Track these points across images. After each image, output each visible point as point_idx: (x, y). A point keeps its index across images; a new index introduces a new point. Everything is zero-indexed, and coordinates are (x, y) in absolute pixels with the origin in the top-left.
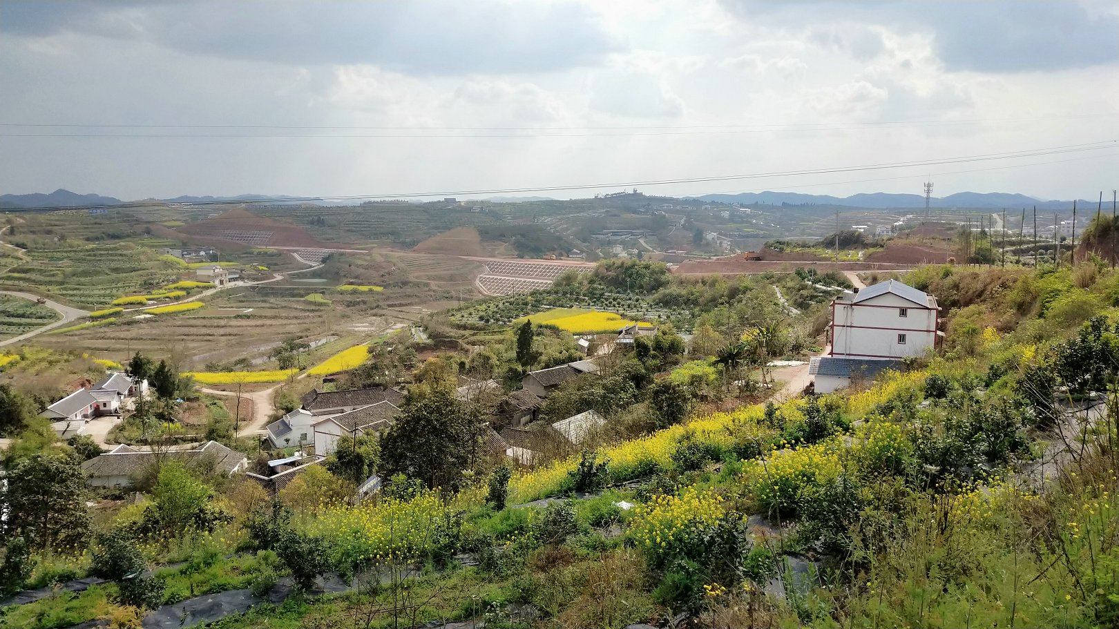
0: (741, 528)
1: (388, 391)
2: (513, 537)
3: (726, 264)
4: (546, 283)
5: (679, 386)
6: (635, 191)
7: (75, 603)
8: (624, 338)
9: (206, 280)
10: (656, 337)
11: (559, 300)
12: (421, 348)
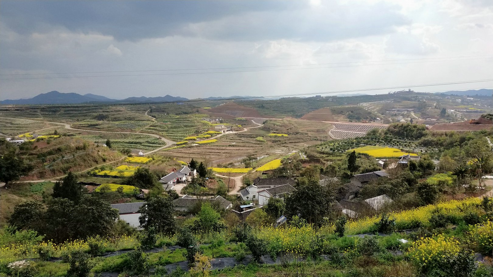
0: (471, 258)
1: (289, 180)
2: (348, 250)
3: (459, 126)
4: (363, 134)
5: (432, 185)
6: (410, 90)
7: (171, 255)
8: (402, 161)
9: (218, 130)
10: (420, 161)
11: (369, 142)
12: (304, 162)
